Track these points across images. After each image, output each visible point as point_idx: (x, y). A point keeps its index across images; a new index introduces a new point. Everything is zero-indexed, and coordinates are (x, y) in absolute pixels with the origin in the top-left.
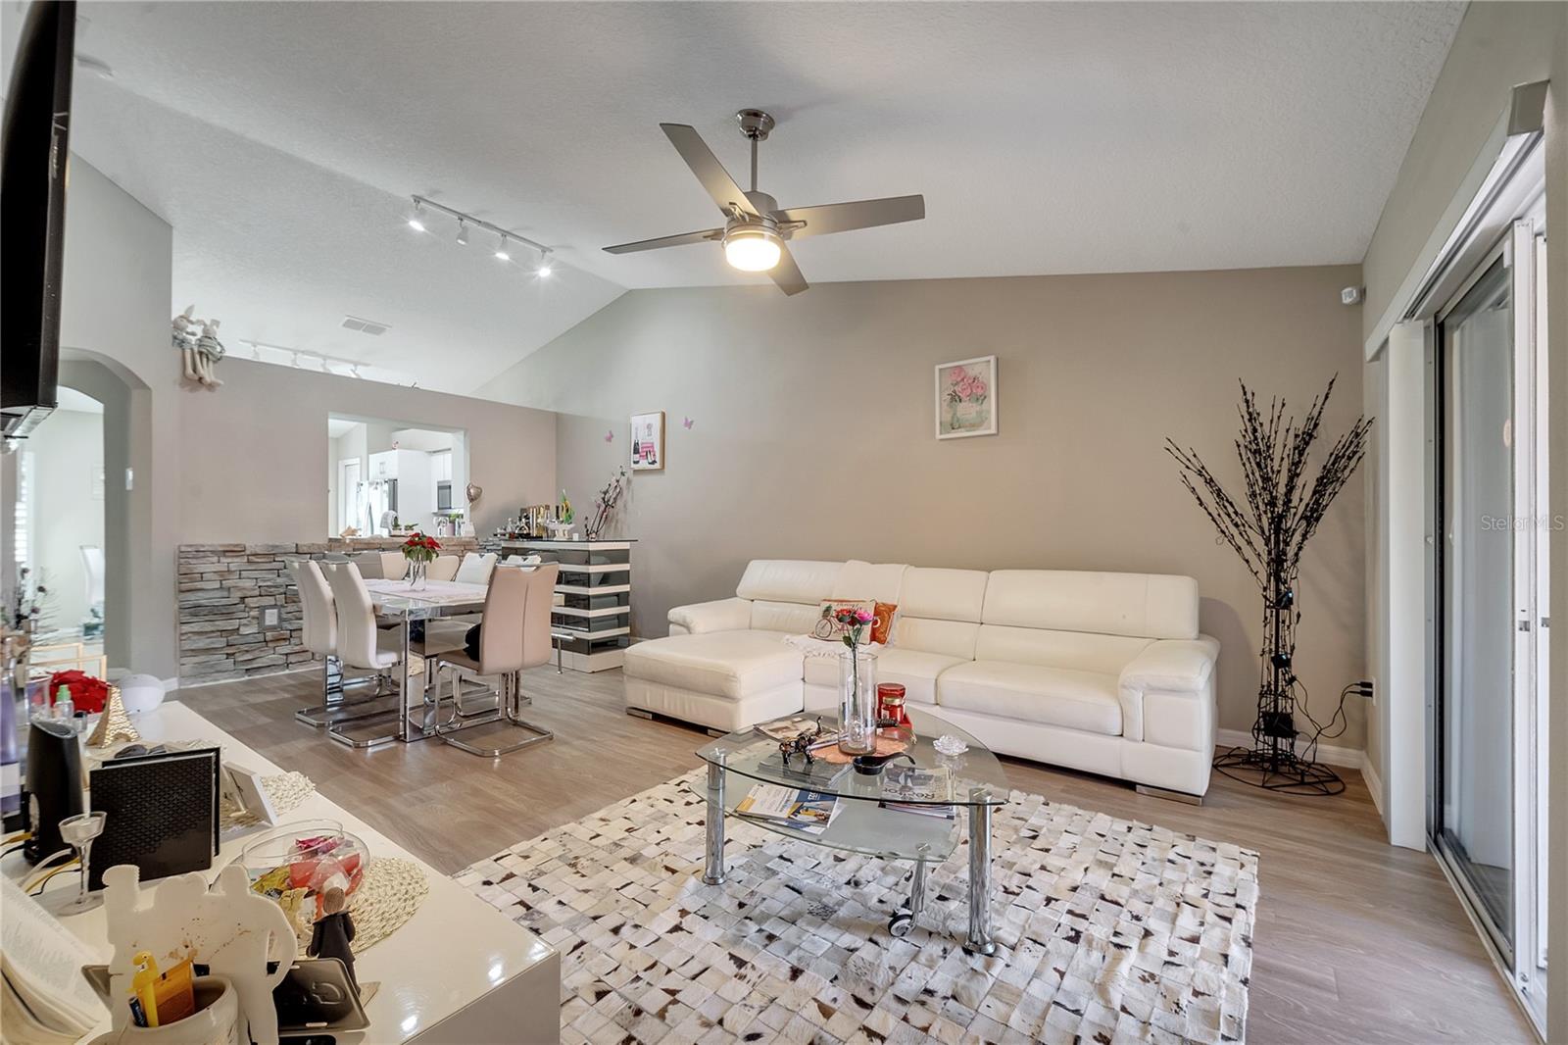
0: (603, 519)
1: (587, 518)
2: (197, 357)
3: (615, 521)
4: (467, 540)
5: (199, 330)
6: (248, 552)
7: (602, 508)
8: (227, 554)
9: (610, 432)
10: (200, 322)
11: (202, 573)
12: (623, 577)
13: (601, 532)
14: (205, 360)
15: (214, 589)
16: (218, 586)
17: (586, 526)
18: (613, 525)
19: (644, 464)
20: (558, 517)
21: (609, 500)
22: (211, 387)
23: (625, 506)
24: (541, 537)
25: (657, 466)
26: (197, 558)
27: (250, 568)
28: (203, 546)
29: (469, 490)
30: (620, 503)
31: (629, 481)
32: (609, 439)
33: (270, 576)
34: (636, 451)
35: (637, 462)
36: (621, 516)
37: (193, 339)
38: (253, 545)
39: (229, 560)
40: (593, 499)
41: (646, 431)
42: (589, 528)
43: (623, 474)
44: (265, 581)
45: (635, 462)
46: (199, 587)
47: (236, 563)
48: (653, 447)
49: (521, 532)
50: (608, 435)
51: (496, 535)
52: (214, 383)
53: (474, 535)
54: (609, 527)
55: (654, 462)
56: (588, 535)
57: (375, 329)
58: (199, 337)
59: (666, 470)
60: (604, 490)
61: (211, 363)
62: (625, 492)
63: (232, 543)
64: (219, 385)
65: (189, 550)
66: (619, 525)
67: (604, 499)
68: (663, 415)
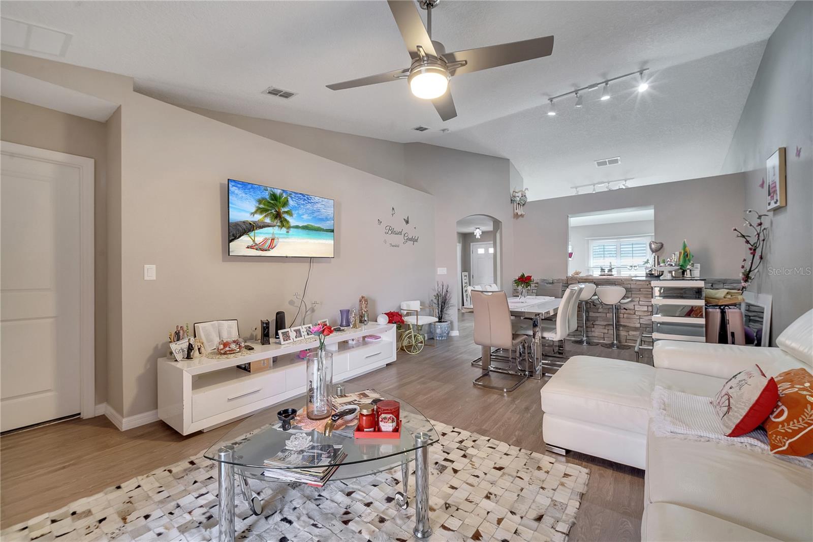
5: (519, 195)
6: (535, 282)
9: (763, 179)
10: (521, 191)
14: (520, 206)
22: (522, 216)
29: (650, 245)
32: (762, 186)
34: (769, 193)
35: (770, 204)
37: (518, 199)
41: (773, 171)
48: (776, 186)
50: (762, 182)
52: (523, 214)
55: (777, 201)
58: (520, 197)
61: (522, 206)
68: (784, 152)
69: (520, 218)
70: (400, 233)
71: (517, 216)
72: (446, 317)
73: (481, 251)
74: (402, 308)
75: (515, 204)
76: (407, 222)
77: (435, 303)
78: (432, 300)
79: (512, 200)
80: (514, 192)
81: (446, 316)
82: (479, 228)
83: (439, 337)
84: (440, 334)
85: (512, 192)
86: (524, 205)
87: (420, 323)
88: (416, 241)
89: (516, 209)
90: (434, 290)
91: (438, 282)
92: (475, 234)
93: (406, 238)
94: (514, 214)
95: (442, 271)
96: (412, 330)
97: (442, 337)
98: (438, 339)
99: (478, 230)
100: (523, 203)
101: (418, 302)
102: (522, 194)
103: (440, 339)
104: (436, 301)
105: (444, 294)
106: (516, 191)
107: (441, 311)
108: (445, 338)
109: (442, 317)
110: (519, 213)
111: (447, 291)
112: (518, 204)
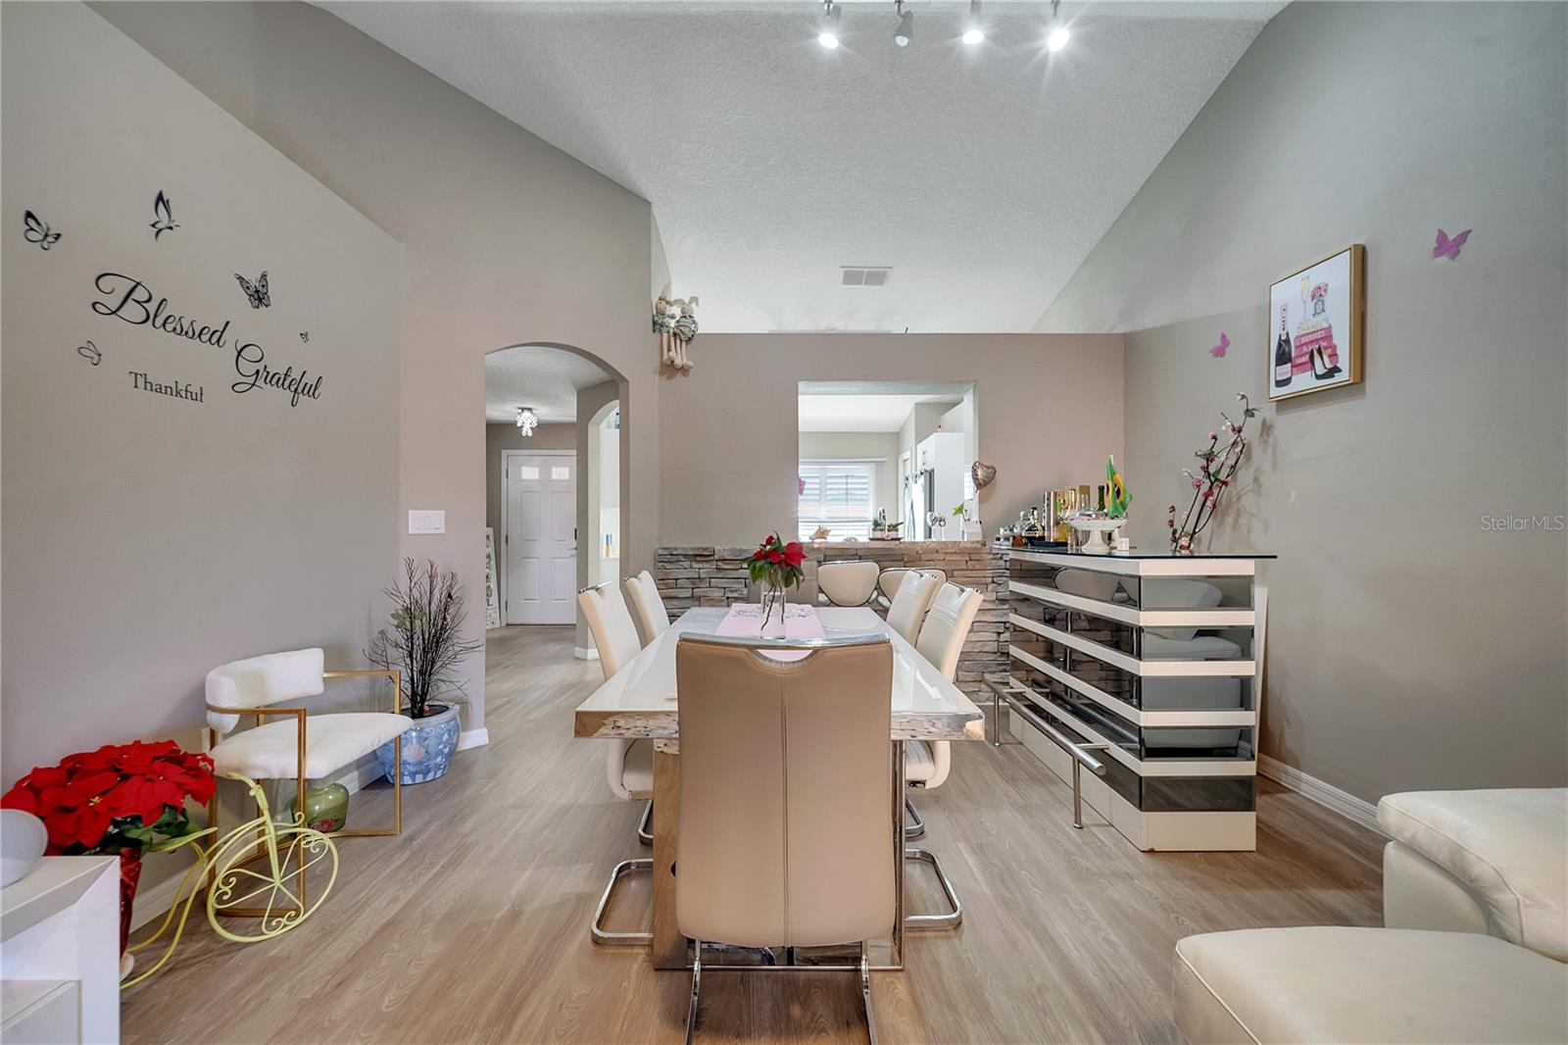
0: (1207, 510)
1: (1173, 509)
2: (672, 339)
3: (1232, 514)
4: (969, 545)
5: (676, 311)
6: (716, 557)
7: (1205, 488)
8: (698, 559)
9: (1223, 336)
10: (679, 302)
11: (676, 579)
12: (1240, 641)
13: (1205, 534)
14: (678, 341)
15: (686, 598)
16: (689, 595)
17: (1171, 523)
18: (1230, 520)
19: (1304, 382)
20: (1102, 506)
21: (1218, 471)
22: (684, 370)
23: (1256, 480)
24: (1065, 544)
25: (1343, 377)
26: (672, 562)
27: (719, 576)
28: (676, 549)
29: (974, 471)
30: (1244, 476)
31: (1266, 428)
32: (1220, 352)
33: (738, 586)
34: (1283, 357)
35: (1286, 382)
36: (1248, 501)
37: (673, 323)
38: (721, 549)
39: (700, 566)
40: (1185, 471)
41: (1311, 305)
42: (1178, 526)
43: (1249, 413)
44: (732, 591)
45: (1279, 384)
46: (673, 594)
47: (705, 569)
48: (1328, 337)
49: (1032, 534)
50: (1218, 342)
51: (998, 539)
52: (687, 365)
53: (980, 539)
54: (1221, 524)
55: (1333, 371)
56: (1175, 540)
57: (877, 277)
58: (678, 318)
59: (1369, 383)
60: (1206, 449)
61: (684, 344)
62: (1257, 452)
63: (702, 546)
64: (691, 368)
65: (665, 553)
66: (1243, 521)
67: (1206, 469)
68: (1361, 256)
69: (679, 377)
70: (217, 337)
71: (670, 369)
72: (442, 691)
73: (530, 473)
74: (209, 701)
75: (665, 335)
76: (259, 297)
77: (397, 645)
78: (382, 632)
79: (654, 323)
80: (660, 299)
81: (443, 687)
82: (530, 409)
83: (413, 775)
84: (420, 763)
85: (655, 300)
86: (690, 339)
87: (318, 766)
88: (312, 391)
89: (669, 350)
90: (393, 593)
91: (410, 563)
92: (519, 425)
93: (249, 369)
94: (662, 363)
95: (424, 522)
96: (266, 817)
97: (425, 775)
98: (407, 780)
99: (526, 414)
100: (684, 336)
101: (314, 658)
102: (683, 312)
103: (419, 778)
104: (399, 637)
105: (434, 607)
106: (668, 299)
107: (422, 673)
108: (439, 774)
109: (424, 695)
110: (678, 362)
111: (450, 596)
112: (675, 334)
